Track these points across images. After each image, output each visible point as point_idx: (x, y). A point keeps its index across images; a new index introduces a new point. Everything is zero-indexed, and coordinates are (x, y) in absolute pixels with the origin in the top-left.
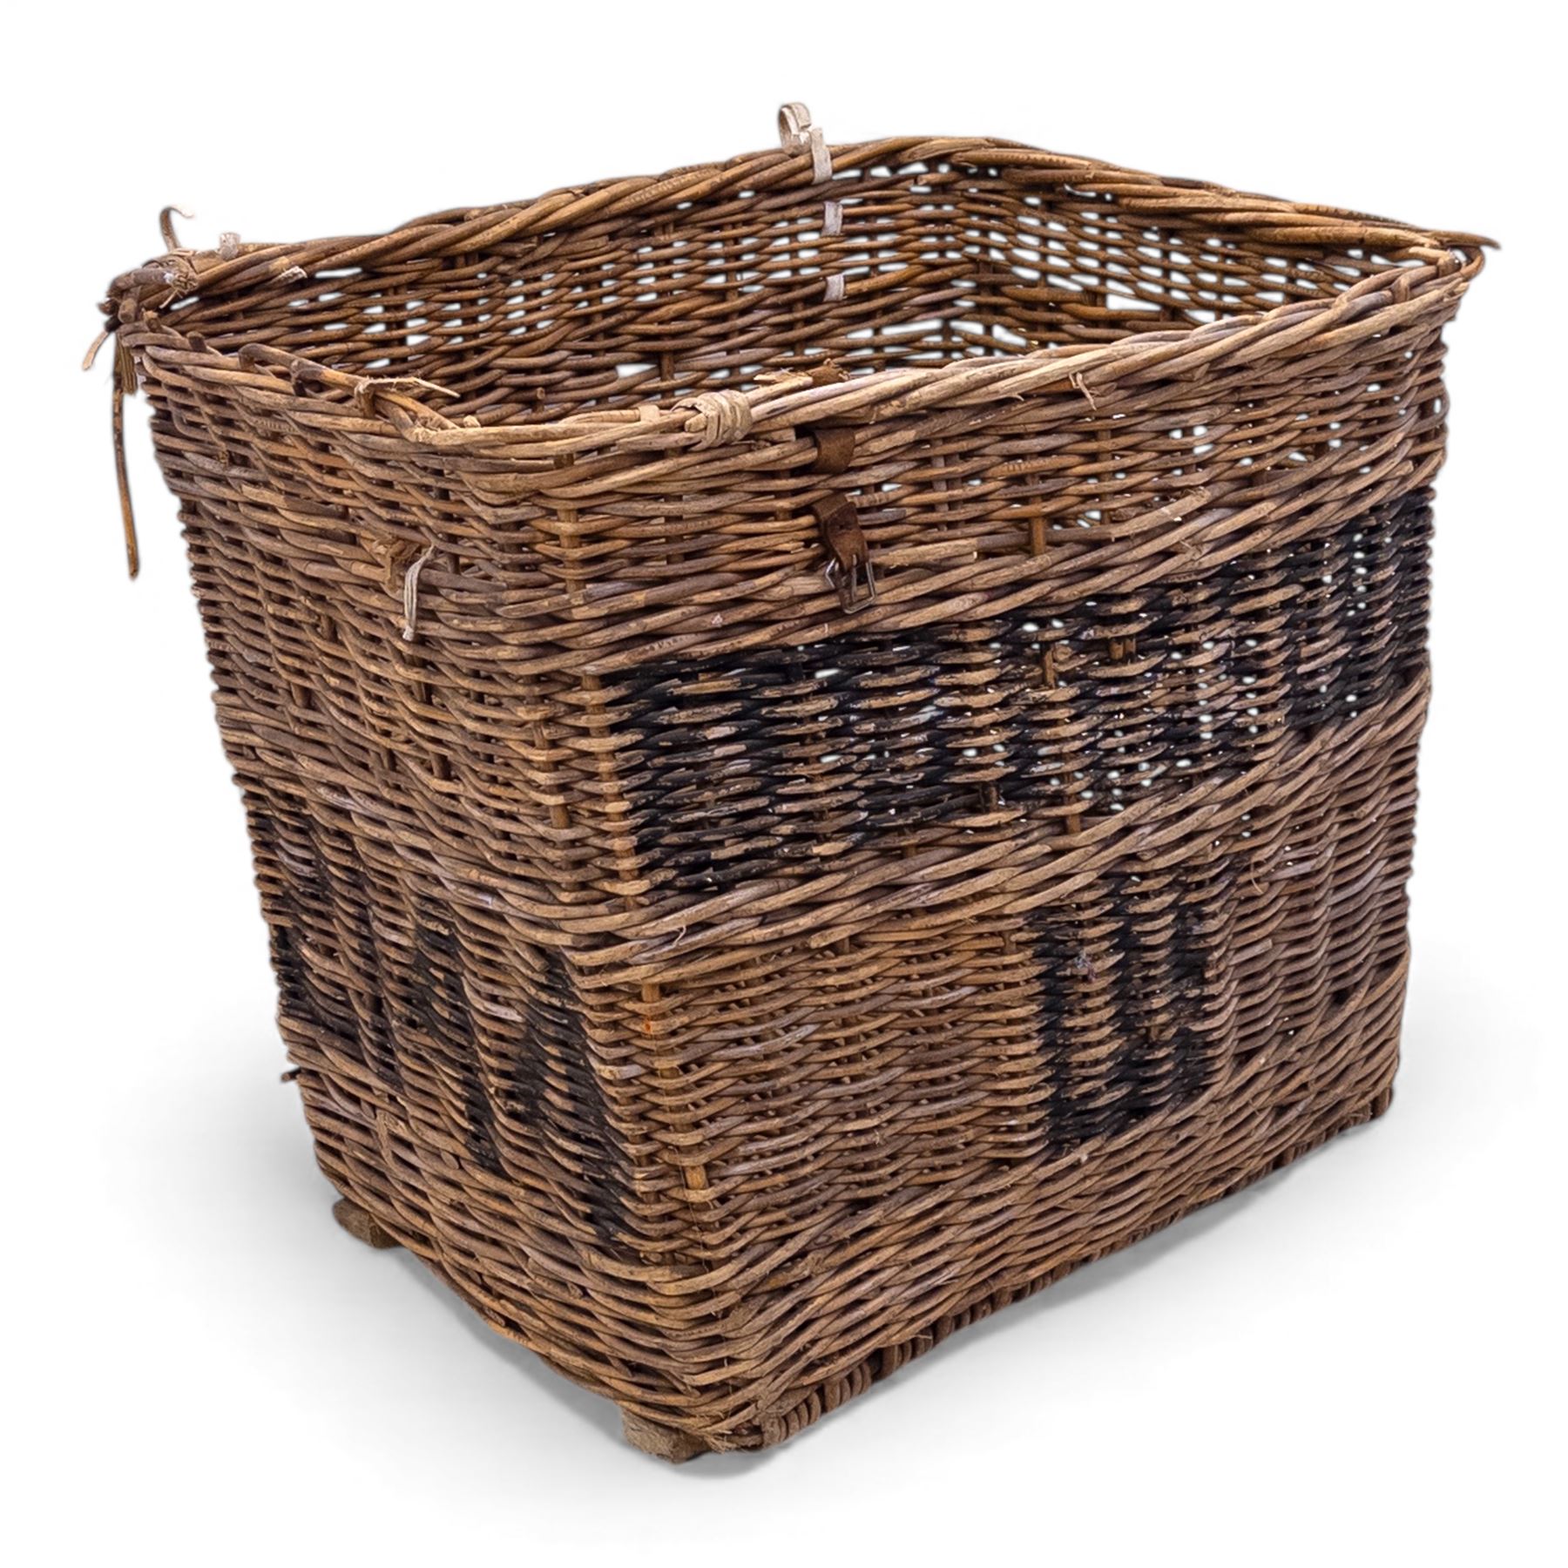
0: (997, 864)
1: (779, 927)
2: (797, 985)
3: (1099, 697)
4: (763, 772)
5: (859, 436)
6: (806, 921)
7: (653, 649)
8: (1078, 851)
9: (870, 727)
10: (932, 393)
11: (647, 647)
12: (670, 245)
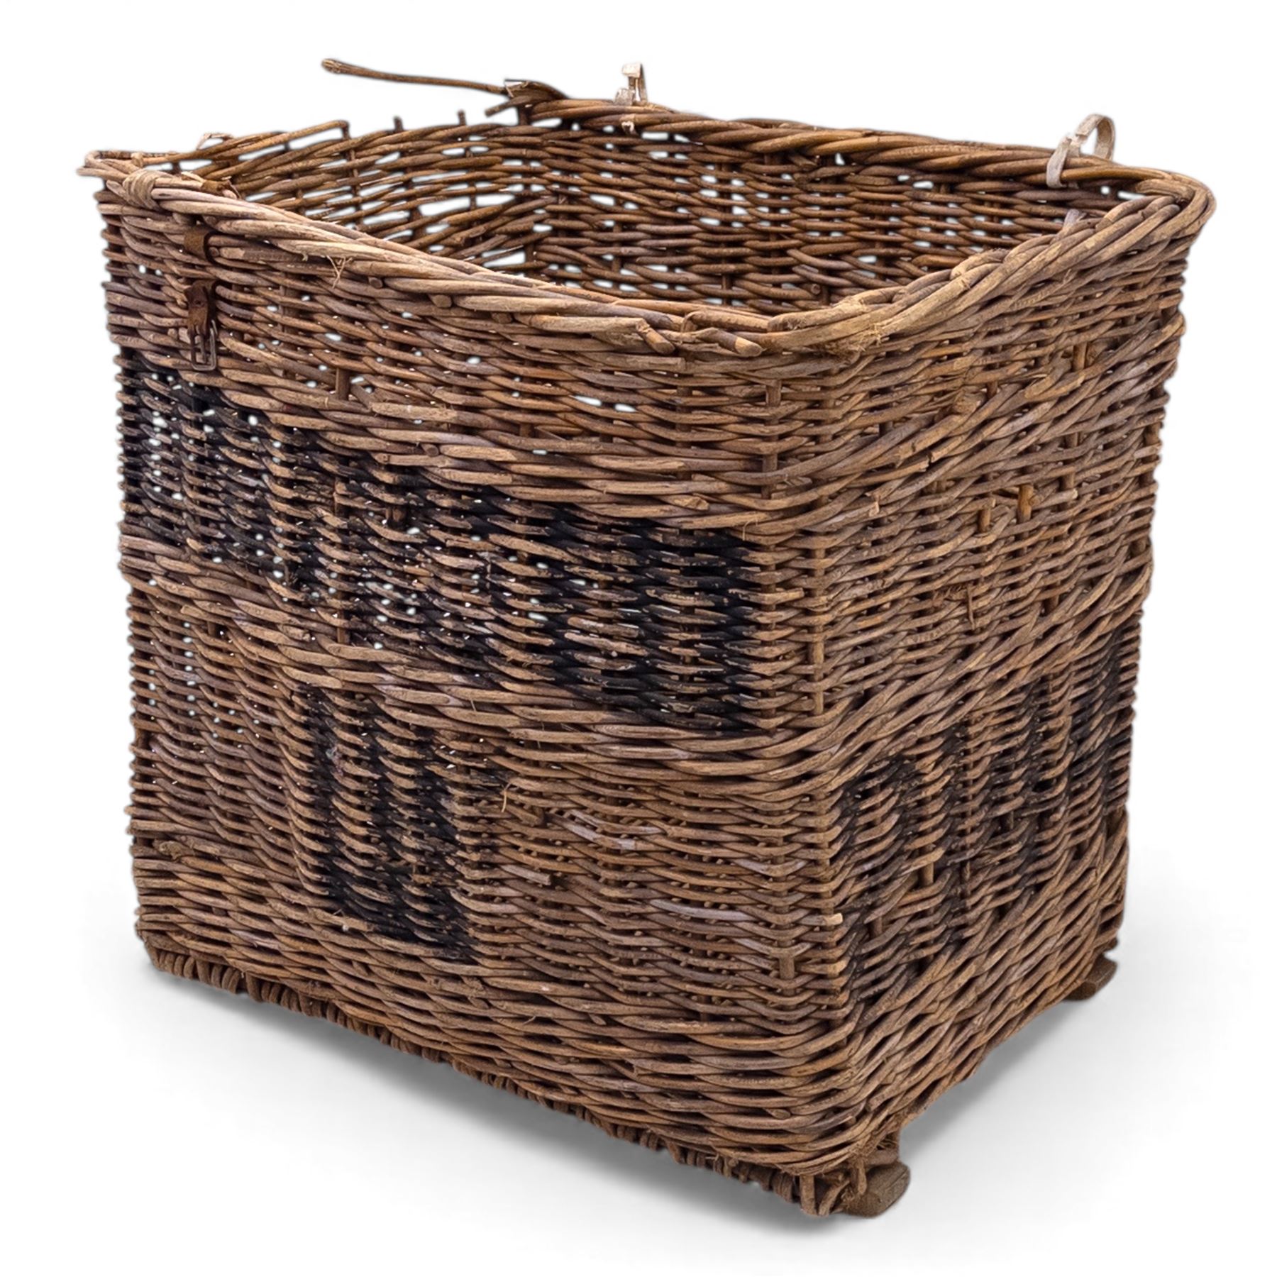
0: (280, 628)
3: (368, 543)
5: (214, 239)
8: (330, 656)
12: (945, 204)
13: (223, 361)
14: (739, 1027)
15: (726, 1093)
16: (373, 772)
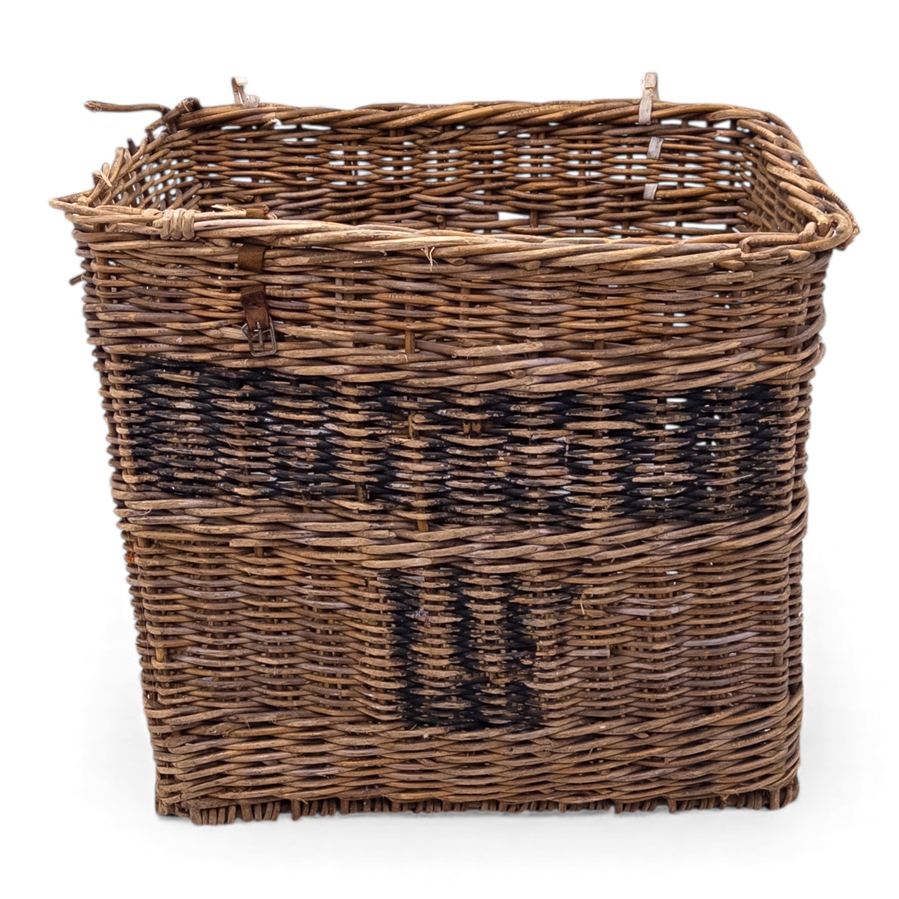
0: (357, 534)
1: (209, 527)
2: (230, 566)
3: (448, 453)
4: (212, 436)
5: (269, 253)
6: (225, 529)
7: (141, 347)
8: (417, 543)
9: (278, 428)
10: (317, 237)
11: (139, 345)
12: (542, 146)
13: (281, 345)
14: (742, 707)
15: (731, 754)
16: (456, 617)
